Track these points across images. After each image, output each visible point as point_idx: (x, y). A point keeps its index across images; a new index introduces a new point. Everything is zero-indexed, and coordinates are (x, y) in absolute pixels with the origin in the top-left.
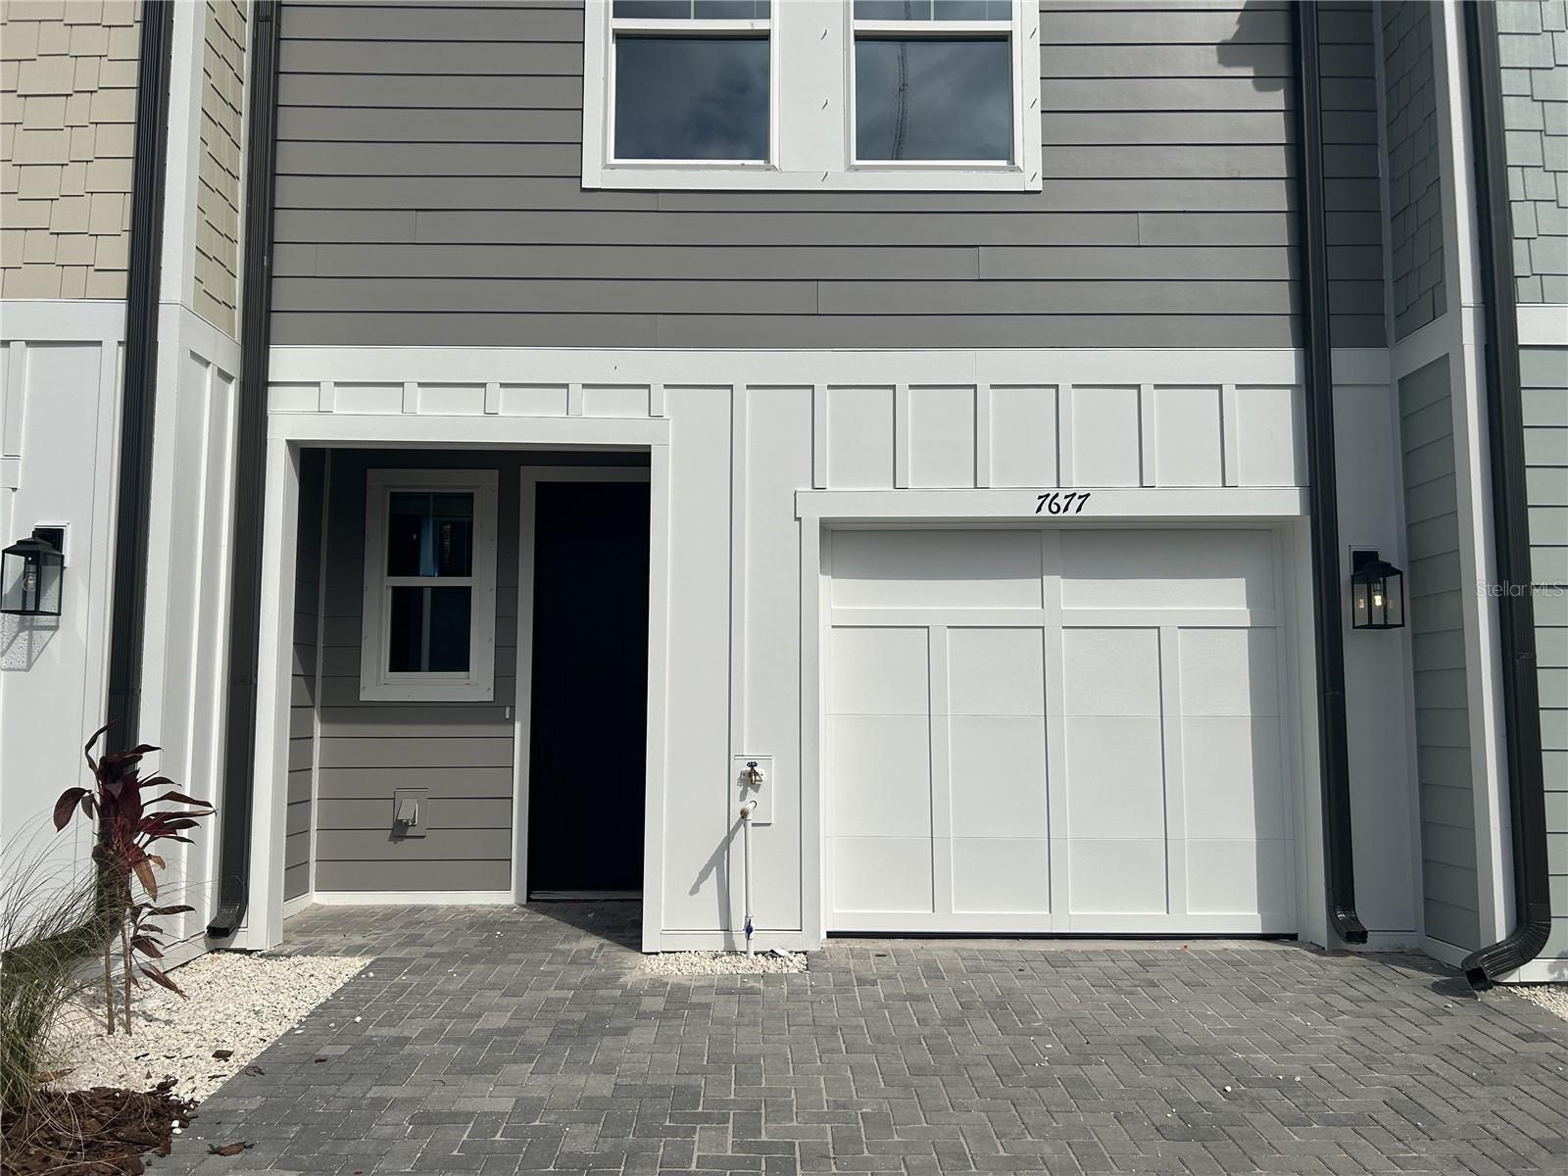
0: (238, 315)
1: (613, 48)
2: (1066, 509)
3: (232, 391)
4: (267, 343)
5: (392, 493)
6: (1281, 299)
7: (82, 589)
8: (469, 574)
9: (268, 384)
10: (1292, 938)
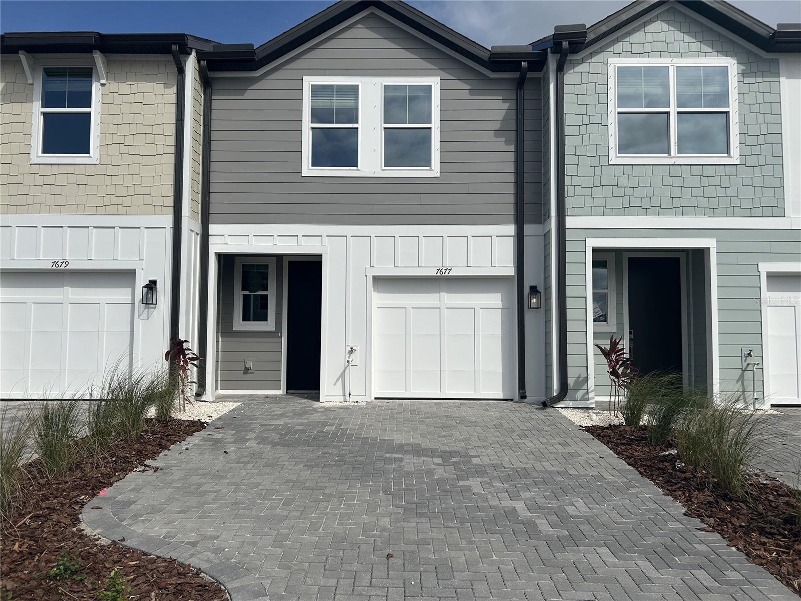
0: (200, 215)
1: (311, 132)
2: (445, 273)
3: (199, 238)
4: (209, 223)
5: (243, 265)
6: (511, 209)
7: (162, 297)
8: (267, 290)
9: (209, 235)
10: (512, 400)
